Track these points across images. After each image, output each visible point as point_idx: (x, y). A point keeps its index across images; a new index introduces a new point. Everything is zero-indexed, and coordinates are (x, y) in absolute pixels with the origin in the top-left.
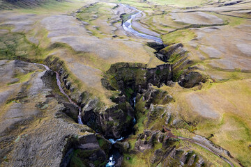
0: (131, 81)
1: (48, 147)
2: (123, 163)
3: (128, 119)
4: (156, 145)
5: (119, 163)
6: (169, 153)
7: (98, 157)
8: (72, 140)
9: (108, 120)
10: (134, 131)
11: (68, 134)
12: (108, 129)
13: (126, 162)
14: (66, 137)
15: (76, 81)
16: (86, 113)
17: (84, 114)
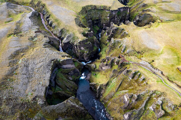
0: (97, 20)
1: (41, 67)
2: (91, 77)
3: (95, 49)
4: (113, 67)
5: (88, 77)
6: (122, 72)
7: (74, 73)
8: (56, 62)
9: (81, 50)
10: (99, 57)
11: (53, 59)
12: (81, 55)
13: (93, 77)
14: (52, 60)
15: (56, 20)
16: (65, 44)
17: (63, 45)
